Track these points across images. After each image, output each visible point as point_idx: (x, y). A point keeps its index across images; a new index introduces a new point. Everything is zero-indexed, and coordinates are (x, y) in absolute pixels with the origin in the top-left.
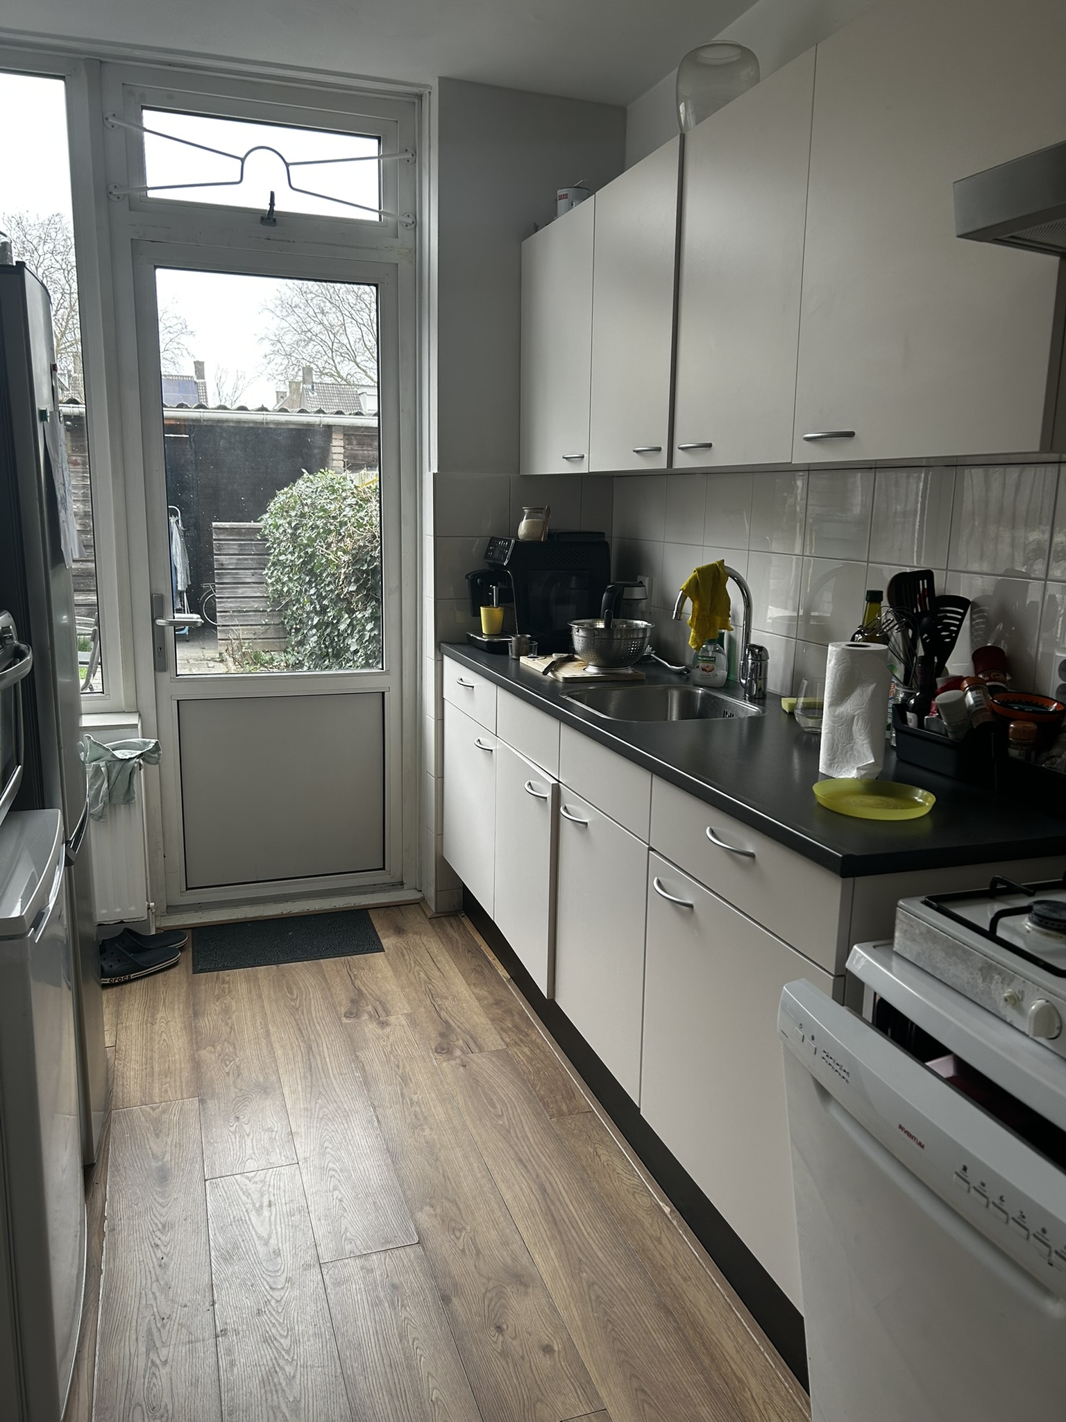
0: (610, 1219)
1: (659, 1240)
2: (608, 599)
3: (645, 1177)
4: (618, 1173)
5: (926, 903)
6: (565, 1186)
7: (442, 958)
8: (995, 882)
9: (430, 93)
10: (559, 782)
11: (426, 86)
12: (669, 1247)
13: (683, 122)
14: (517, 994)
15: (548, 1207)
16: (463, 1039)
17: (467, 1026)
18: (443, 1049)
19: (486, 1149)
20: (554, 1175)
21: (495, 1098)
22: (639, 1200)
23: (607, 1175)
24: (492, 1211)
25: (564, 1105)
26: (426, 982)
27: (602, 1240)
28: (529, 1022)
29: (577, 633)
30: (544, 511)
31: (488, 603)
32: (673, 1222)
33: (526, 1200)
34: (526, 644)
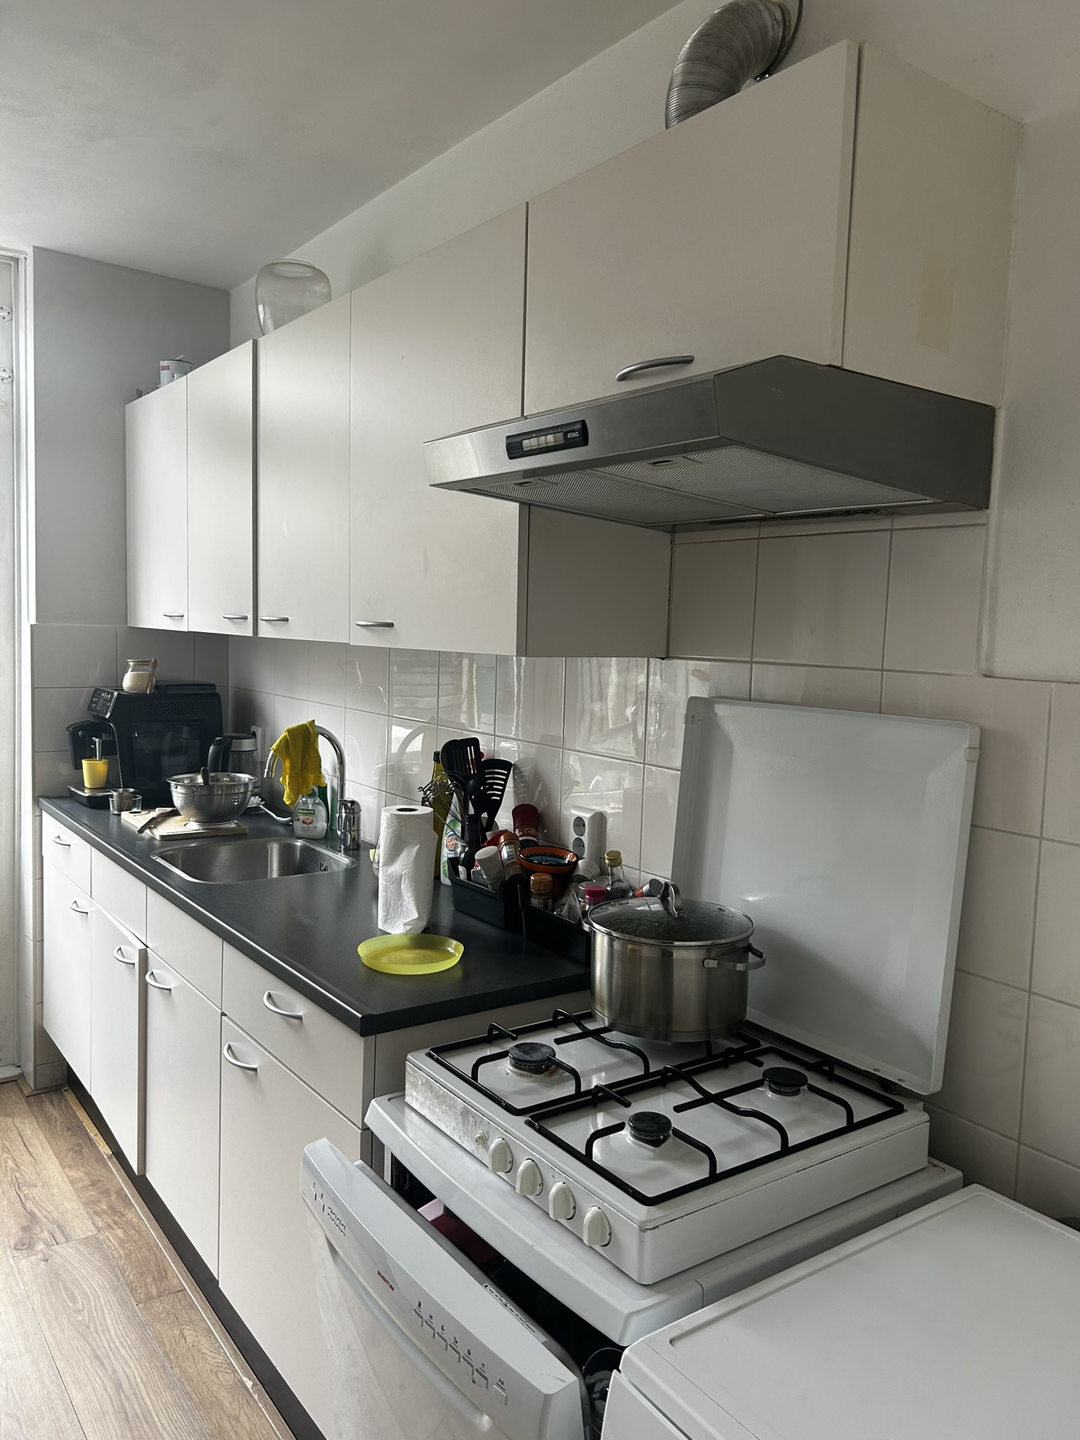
0: (187, 1405)
1: (237, 1419)
2: (216, 753)
3: (231, 1352)
4: (203, 1354)
5: (429, 1055)
6: (144, 1378)
7: (36, 1141)
8: (492, 1028)
9: (25, 258)
10: (147, 947)
11: (22, 252)
12: (247, 1425)
13: (262, 321)
14: (118, 1171)
15: (122, 1404)
16: (48, 1231)
17: (56, 1214)
18: (23, 1245)
19: (59, 1350)
20: (133, 1368)
21: (76, 1291)
22: (222, 1379)
23: (191, 1357)
24: (58, 1419)
25: (154, 1287)
26: (13, 1170)
27: (177, 1429)
28: (127, 1201)
29: (176, 790)
30: (150, 664)
31: (91, 756)
32: (254, 1396)
33: (98, 1400)
34: (130, 798)
